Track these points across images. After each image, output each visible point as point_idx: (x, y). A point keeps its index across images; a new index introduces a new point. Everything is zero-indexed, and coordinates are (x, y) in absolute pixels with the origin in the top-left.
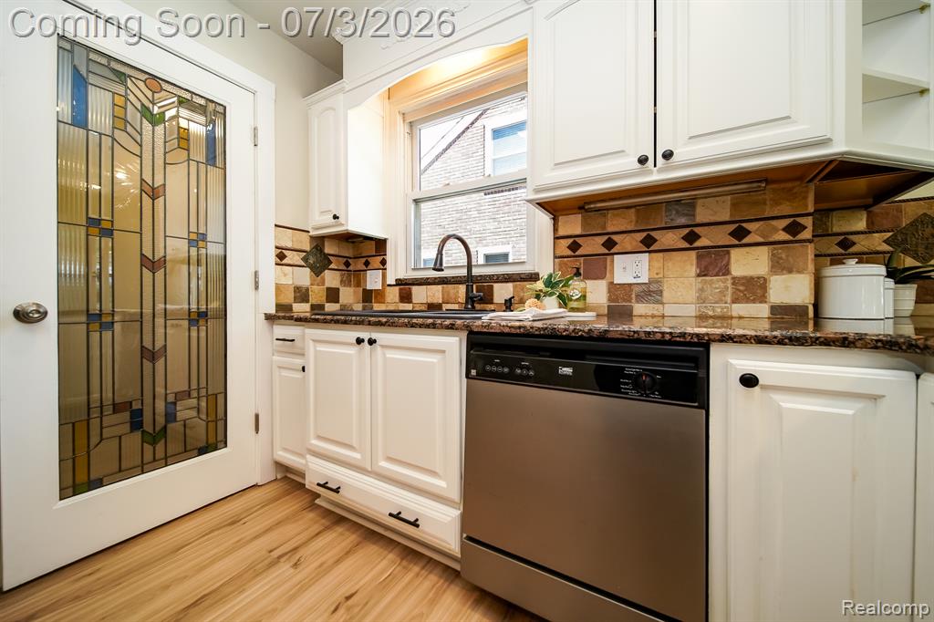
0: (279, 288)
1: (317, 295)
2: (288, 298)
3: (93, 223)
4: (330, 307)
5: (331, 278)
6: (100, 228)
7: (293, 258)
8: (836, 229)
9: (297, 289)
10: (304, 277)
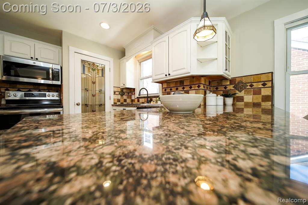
0: (114, 99)
1: (122, 101)
2: (116, 101)
3: (86, 89)
4: (124, 103)
5: (125, 97)
6: (87, 90)
7: (117, 93)
8: (224, 84)
9: (118, 99)
10: (119, 97)
